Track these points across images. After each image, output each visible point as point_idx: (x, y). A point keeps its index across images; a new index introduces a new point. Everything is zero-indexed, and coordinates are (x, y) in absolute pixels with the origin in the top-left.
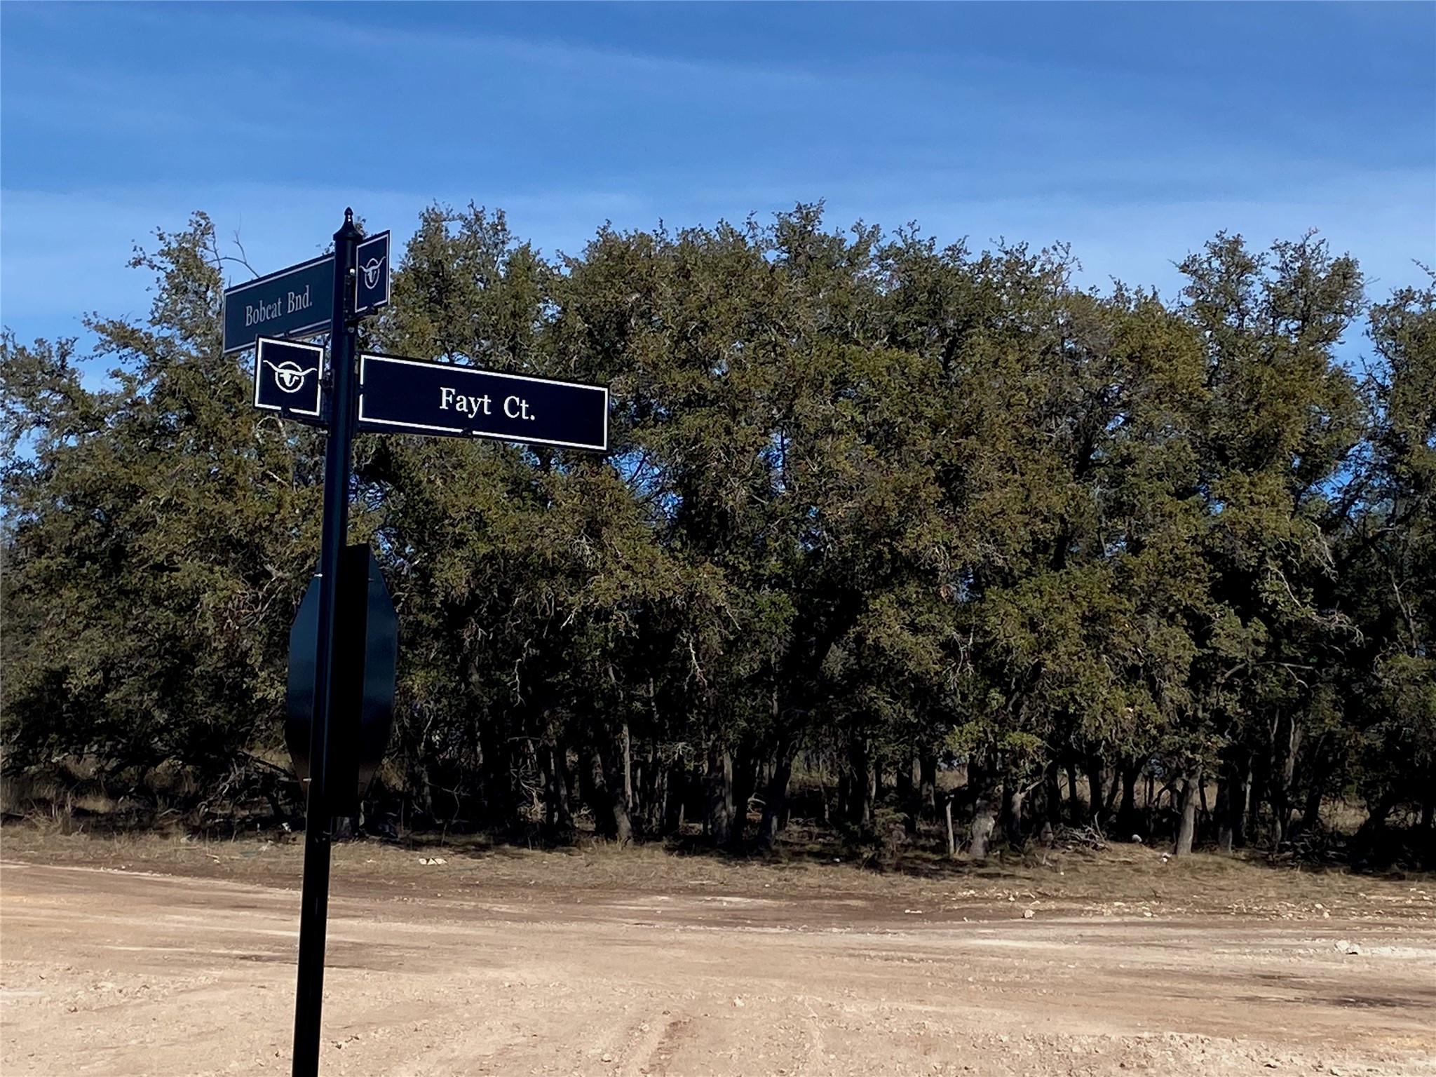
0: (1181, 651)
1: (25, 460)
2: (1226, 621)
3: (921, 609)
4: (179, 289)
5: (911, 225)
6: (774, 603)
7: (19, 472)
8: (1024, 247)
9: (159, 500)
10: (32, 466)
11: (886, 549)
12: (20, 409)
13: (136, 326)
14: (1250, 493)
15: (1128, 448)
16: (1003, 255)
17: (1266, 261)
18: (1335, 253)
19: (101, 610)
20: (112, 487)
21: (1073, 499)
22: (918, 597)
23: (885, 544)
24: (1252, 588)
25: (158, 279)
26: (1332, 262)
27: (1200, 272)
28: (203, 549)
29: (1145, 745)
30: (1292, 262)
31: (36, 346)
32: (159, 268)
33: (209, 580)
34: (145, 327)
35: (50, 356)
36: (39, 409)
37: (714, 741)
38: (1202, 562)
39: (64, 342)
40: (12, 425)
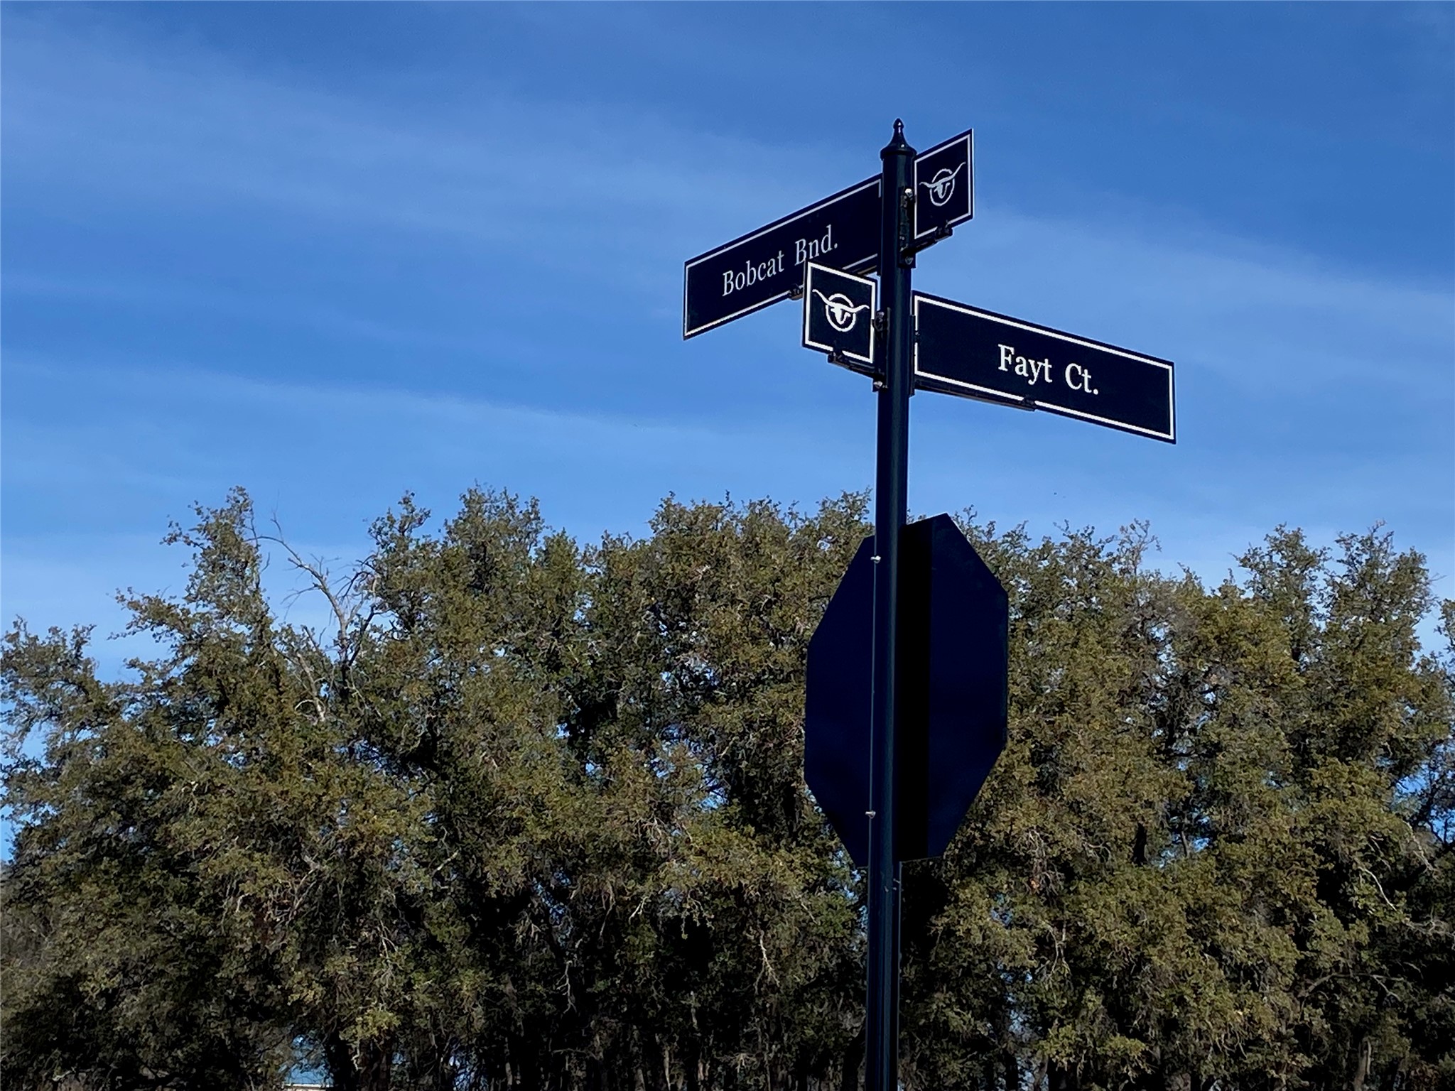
0: (1284, 952)
1: (30, 757)
2: (1325, 920)
3: (1013, 900)
4: (217, 567)
5: (967, 511)
6: (830, 906)
7: (24, 770)
8: (1089, 531)
9: (191, 786)
10: (38, 764)
11: (977, 834)
12: (31, 699)
13: (173, 602)
14: (1350, 783)
15: (1218, 735)
16: (1068, 540)
17: (1328, 556)
18: (1400, 548)
19: (121, 908)
20: (144, 772)
21: (1166, 787)
22: (1009, 887)
23: (977, 829)
24: (1341, 891)
25: (195, 555)
26: (1397, 556)
27: (1261, 566)
28: (242, 832)
29: (1225, 1065)
30: (1359, 555)
31: (50, 635)
32: (196, 544)
33: (250, 868)
34: (182, 603)
35: (65, 647)
36: (52, 700)
37: (776, 1053)
38: (1312, 853)
39: (80, 629)
40: (22, 717)
